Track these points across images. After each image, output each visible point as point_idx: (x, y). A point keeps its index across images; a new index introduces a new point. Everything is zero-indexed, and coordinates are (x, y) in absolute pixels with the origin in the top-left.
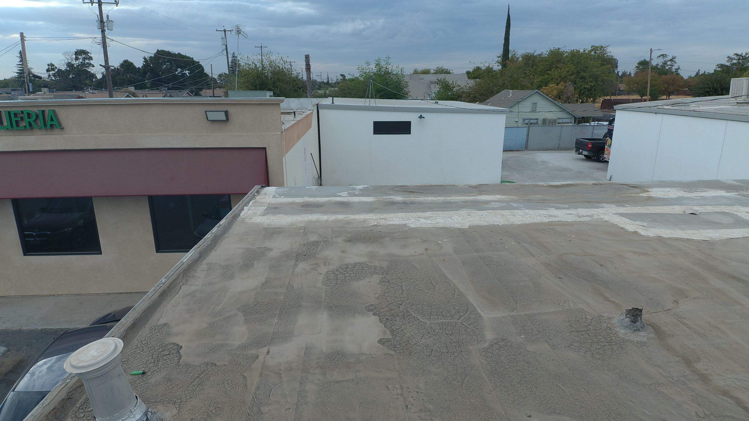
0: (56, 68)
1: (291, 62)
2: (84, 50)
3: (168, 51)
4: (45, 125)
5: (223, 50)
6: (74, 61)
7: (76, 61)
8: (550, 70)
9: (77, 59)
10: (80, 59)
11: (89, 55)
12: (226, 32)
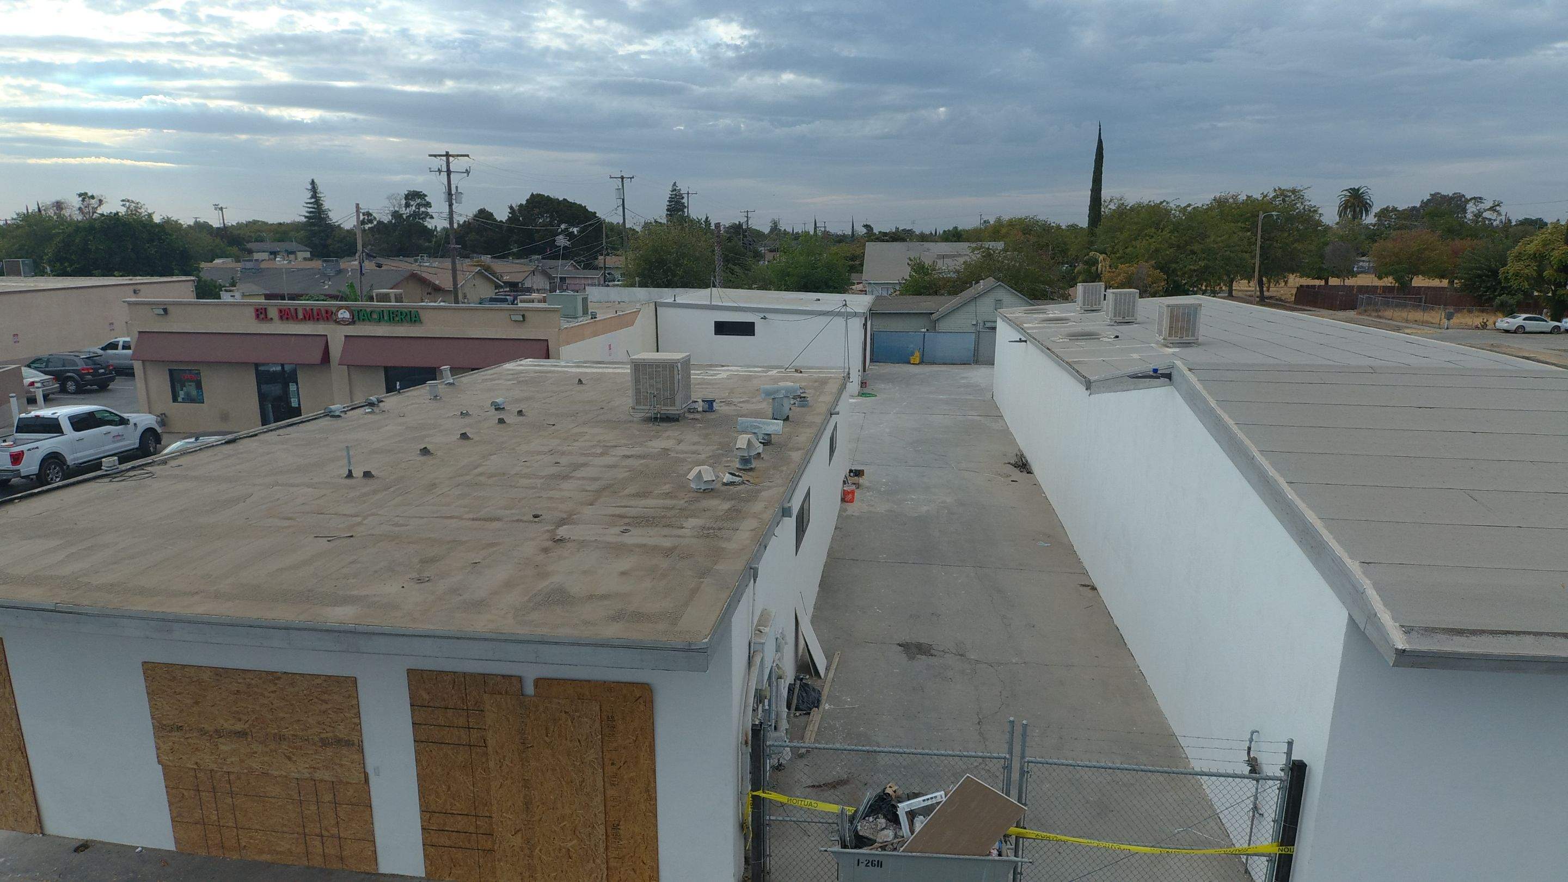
0: (375, 218)
1: (747, 212)
2: (419, 192)
3: (548, 196)
4: (411, 321)
5: (618, 207)
6: (404, 209)
7: (406, 210)
8: (1136, 239)
9: (407, 205)
10: (412, 206)
11: (425, 200)
12: (624, 179)
